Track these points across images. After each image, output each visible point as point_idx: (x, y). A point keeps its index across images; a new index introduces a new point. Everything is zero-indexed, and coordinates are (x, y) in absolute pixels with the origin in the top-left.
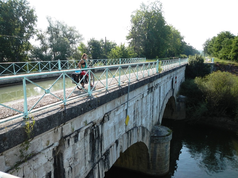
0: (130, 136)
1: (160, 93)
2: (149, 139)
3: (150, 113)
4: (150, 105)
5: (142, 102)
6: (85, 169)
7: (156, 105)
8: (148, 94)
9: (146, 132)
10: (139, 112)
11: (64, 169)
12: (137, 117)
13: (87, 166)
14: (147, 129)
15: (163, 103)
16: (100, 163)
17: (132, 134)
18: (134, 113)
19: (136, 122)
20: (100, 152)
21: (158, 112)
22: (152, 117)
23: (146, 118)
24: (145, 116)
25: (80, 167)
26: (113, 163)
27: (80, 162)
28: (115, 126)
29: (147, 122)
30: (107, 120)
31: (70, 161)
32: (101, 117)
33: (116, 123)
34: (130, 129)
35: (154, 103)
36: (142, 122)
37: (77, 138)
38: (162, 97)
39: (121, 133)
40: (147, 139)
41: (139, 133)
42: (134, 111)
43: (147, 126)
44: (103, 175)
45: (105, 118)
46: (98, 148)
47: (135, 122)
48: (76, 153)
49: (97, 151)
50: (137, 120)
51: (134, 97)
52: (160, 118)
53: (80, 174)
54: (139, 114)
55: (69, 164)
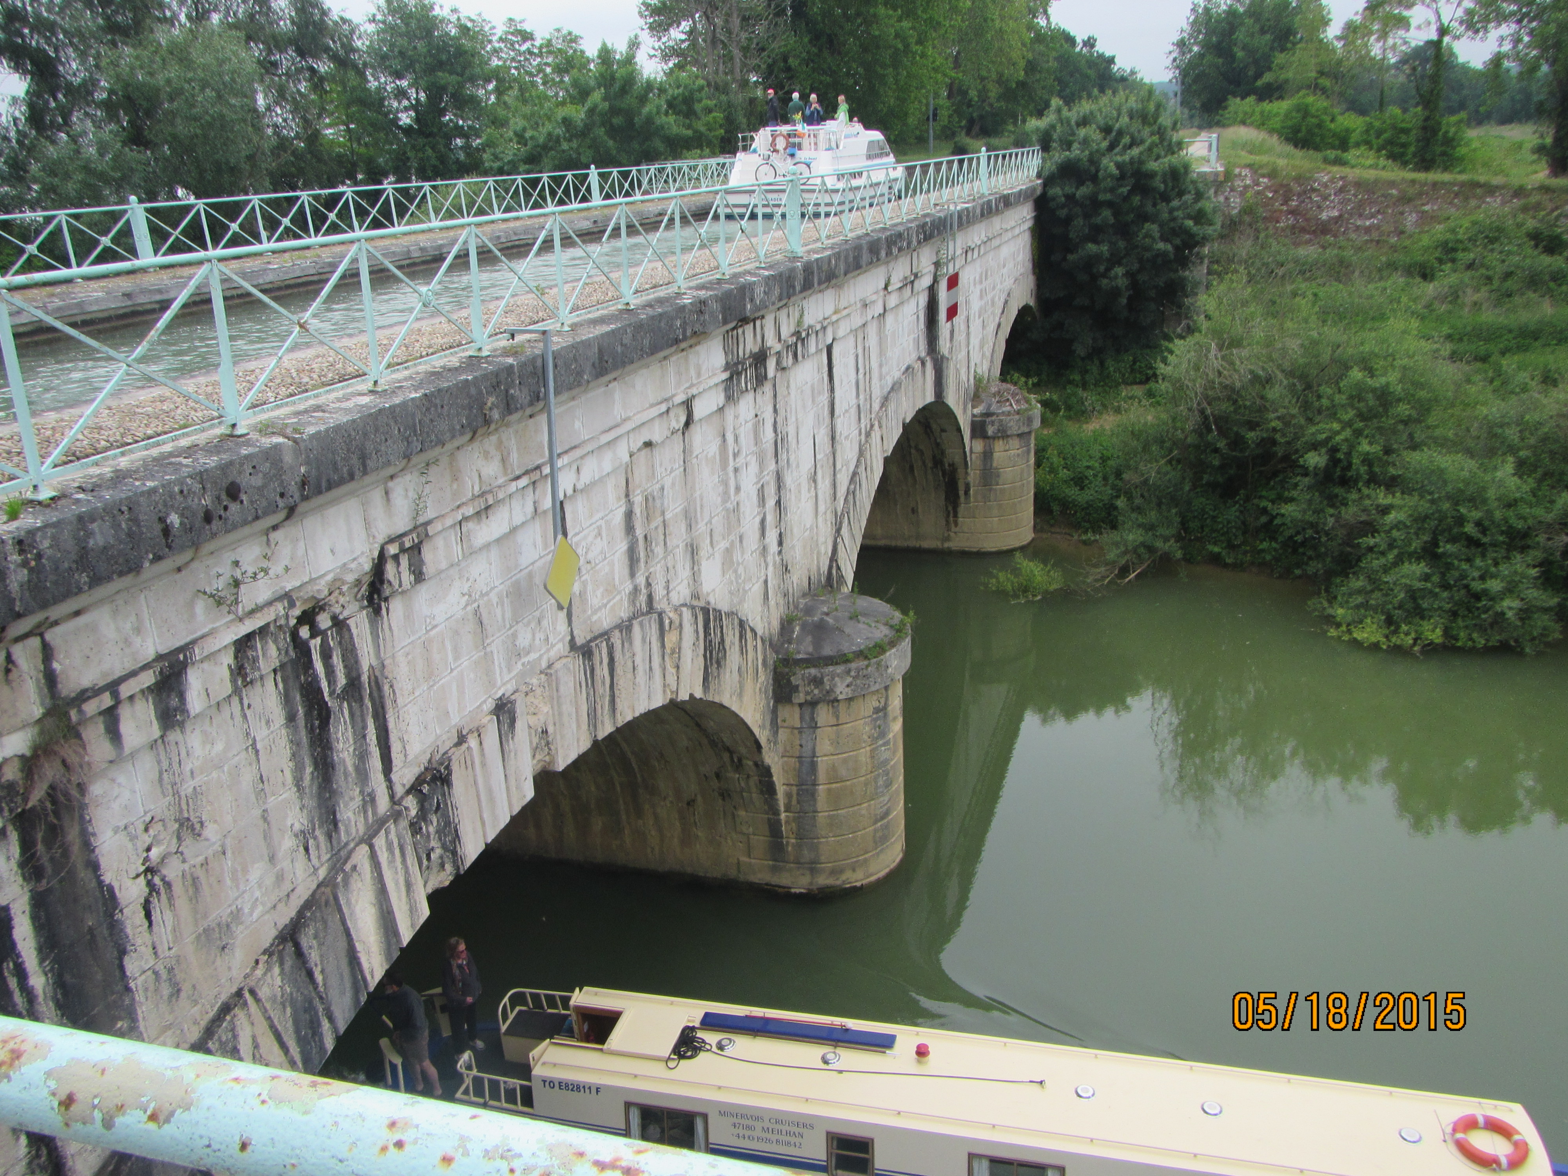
0: (603, 671)
1: (832, 390)
2: (762, 678)
3: (763, 522)
4: (754, 468)
5: (686, 452)
6: (269, 880)
7: (807, 465)
8: (730, 398)
9: (732, 637)
10: (668, 516)
11: (111, 889)
12: (659, 550)
13: (284, 864)
14: (742, 624)
15: (861, 453)
16: (380, 842)
17: (618, 655)
18: (629, 528)
19: (648, 584)
20: (381, 777)
21: (822, 508)
22: (780, 543)
23: (728, 551)
24: (716, 537)
25: (234, 872)
26: (491, 836)
27: (229, 841)
28: (476, 612)
29: (738, 577)
30: (407, 577)
31: (147, 839)
32: (353, 566)
33: (482, 595)
34: (606, 624)
35: (783, 456)
36: (695, 576)
37: (174, 702)
38: (854, 411)
39: (533, 656)
40: (749, 684)
41: (678, 650)
42: (629, 515)
43: (741, 601)
44: (413, 910)
45: (390, 569)
46: (362, 756)
47: (641, 580)
48: (187, 788)
49: (351, 769)
50: (658, 569)
51: (611, 423)
52: (840, 547)
53: (239, 910)
54: (671, 529)
55: (146, 859)
